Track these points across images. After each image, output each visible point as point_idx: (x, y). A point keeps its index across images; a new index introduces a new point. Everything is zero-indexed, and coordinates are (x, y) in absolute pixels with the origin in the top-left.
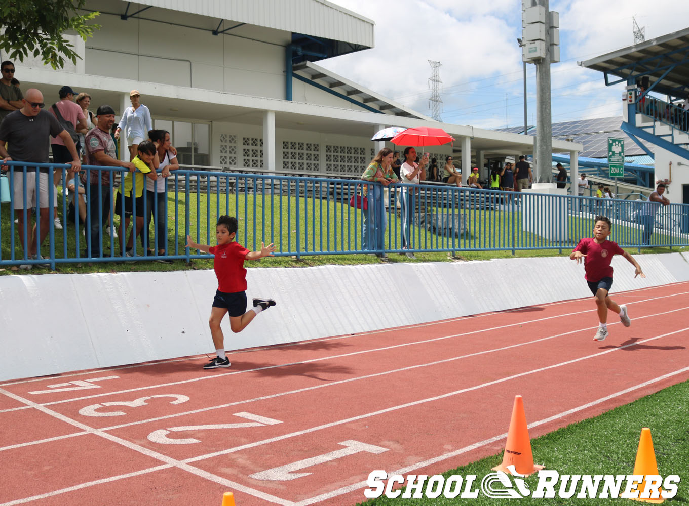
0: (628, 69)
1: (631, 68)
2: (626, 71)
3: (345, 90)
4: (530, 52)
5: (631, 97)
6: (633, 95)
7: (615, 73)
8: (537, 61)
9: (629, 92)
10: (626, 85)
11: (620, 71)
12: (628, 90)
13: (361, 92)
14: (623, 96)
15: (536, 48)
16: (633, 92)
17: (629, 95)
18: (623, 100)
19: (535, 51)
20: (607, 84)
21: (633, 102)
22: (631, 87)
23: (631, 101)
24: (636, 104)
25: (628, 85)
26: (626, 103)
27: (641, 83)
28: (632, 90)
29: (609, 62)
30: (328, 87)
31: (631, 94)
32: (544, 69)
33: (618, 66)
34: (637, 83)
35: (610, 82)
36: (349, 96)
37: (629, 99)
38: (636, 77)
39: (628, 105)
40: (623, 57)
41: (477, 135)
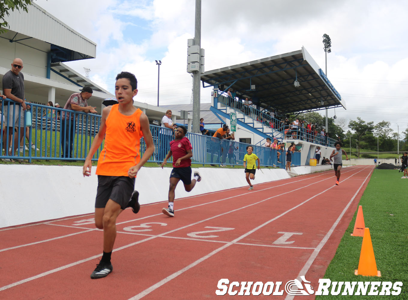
0: (214, 80)
1: (216, 80)
2: (213, 81)
3: (76, 79)
4: (192, 67)
5: (216, 94)
6: (217, 93)
7: (207, 82)
8: (195, 72)
9: (215, 92)
10: (213, 88)
11: (210, 81)
12: (214, 91)
13: (85, 81)
14: (212, 93)
15: (195, 66)
16: (217, 92)
17: (215, 93)
18: (212, 95)
19: (195, 67)
20: (204, 87)
21: (217, 97)
22: (216, 89)
23: (215, 96)
24: (218, 97)
25: (214, 88)
26: (213, 97)
27: (220, 87)
28: (216, 90)
29: (206, 76)
30: (68, 77)
31: (216, 92)
32: (198, 77)
33: (210, 78)
34: (219, 87)
35: (205, 86)
36: (78, 83)
37: (215, 95)
38: (218, 84)
39: (214, 98)
40: (213, 74)
41: (149, 108)
